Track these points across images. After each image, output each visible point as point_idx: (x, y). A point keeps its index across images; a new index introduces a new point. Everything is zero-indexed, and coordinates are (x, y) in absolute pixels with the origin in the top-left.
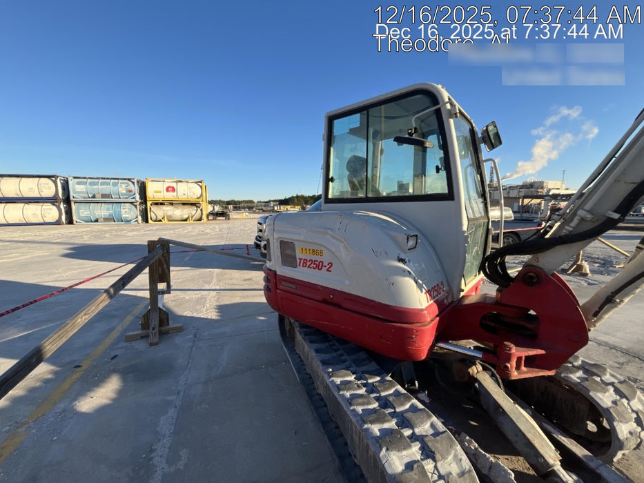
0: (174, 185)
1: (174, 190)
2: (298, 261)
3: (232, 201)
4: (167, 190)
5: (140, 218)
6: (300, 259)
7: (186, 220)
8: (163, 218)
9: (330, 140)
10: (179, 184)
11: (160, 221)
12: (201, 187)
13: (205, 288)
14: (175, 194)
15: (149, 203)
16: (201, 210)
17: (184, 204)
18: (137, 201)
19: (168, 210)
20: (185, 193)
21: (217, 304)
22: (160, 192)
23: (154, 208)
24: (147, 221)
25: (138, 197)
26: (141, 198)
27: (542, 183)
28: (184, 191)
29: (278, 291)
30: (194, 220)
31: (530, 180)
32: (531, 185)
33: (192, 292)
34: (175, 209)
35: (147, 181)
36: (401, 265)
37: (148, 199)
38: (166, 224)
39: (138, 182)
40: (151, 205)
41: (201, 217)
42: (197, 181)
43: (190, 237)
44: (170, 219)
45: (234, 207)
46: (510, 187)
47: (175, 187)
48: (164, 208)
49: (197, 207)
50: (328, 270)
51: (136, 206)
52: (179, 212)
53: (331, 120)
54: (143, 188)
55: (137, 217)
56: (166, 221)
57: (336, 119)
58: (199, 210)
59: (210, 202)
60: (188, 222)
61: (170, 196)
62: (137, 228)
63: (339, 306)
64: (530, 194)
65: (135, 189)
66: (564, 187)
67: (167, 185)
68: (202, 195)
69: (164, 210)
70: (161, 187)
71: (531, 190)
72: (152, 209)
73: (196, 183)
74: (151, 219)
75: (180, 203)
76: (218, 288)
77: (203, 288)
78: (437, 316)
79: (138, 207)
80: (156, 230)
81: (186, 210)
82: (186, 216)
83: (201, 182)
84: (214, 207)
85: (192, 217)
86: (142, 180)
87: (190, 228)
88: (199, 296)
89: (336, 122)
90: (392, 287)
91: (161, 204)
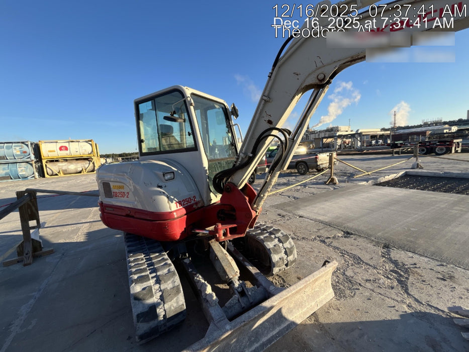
0: (66, 145)
1: (66, 149)
2: (113, 194)
3: (124, 154)
4: (61, 149)
5: (37, 174)
6: (114, 192)
7: (80, 172)
8: (59, 172)
9: (138, 117)
10: (71, 143)
11: (56, 175)
12: (91, 145)
13: (81, 222)
14: (68, 152)
15: (44, 162)
16: (93, 163)
17: (77, 160)
18: (32, 161)
19: (63, 165)
20: (78, 150)
21: (88, 231)
22: (54, 151)
23: (49, 165)
24: (44, 176)
25: (33, 157)
26: (36, 157)
27: (338, 127)
28: (76, 149)
29: (105, 214)
30: (87, 172)
31: (331, 126)
32: (331, 130)
33: (70, 226)
34: (69, 164)
35: (40, 143)
36: (159, 189)
37: (42, 157)
38: (62, 177)
39: (32, 144)
40: (47, 162)
41: (94, 169)
42: (87, 140)
43: (81, 185)
44: (65, 172)
45: (122, 159)
46: (319, 131)
47: (68, 146)
48: (59, 164)
49: (89, 161)
50: (127, 197)
51: (32, 165)
52: (73, 167)
53: (137, 104)
54: (37, 149)
55: (33, 174)
56: (62, 175)
57: (140, 104)
58: (91, 163)
59: (102, 156)
60: (82, 173)
61: (64, 154)
62: (33, 182)
63: (133, 217)
64: (331, 135)
65: (30, 150)
66: (350, 129)
67: (59, 145)
68: (92, 151)
69: (59, 166)
70: (55, 147)
71: (332, 132)
72: (48, 166)
73: (86, 142)
74: (48, 174)
75: (74, 159)
76: (92, 220)
77: (80, 222)
78: (185, 215)
79: (34, 165)
80: (52, 182)
81: (80, 164)
82: (80, 169)
83: (91, 141)
84: (106, 160)
85: (86, 170)
86: (36, 142)
87: (83, 178)
88: (75, 228)
89: (140, 105)
90: (154, 202)
91: (57, 161)
